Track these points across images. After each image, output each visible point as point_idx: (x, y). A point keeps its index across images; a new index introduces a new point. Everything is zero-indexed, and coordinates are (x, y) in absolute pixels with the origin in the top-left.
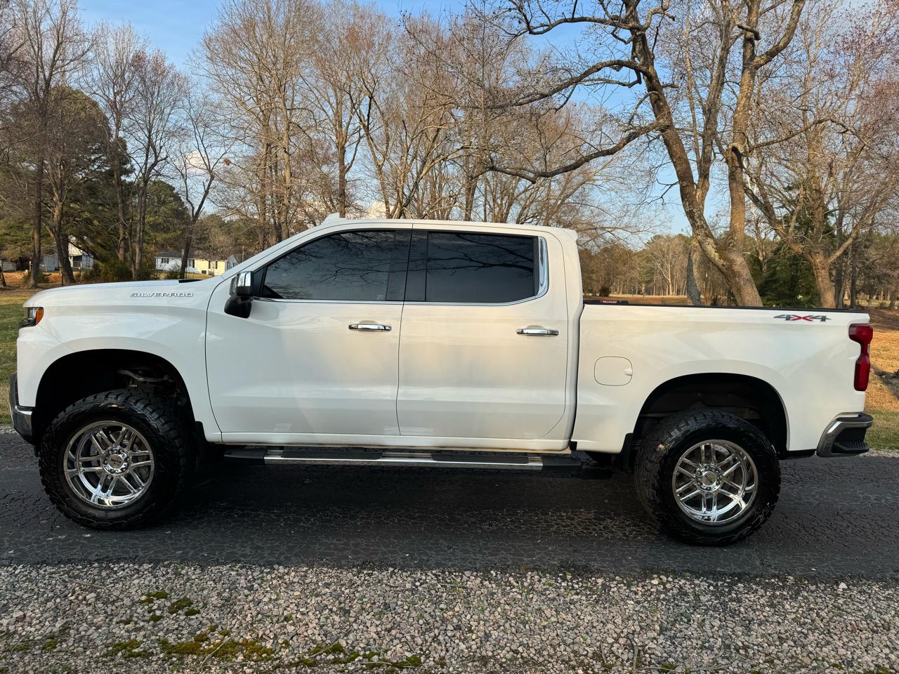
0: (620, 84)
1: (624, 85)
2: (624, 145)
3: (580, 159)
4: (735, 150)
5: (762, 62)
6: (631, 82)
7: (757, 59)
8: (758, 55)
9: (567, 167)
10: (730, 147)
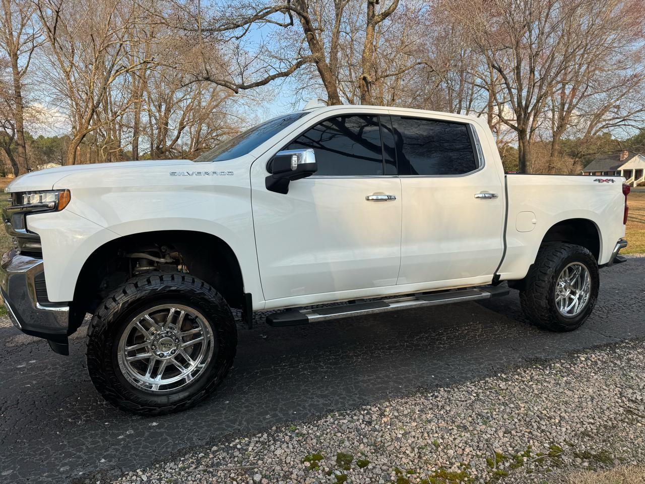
0: (278, 24)
1: (281, 25)
2: (295, 69)
3: (268, 78)
4: (365, 79)
5: (379, 20)
6: (286, 24)
7: (376, 17)
8: (377, 14)
9: (258, 83)
10: (362, 77)
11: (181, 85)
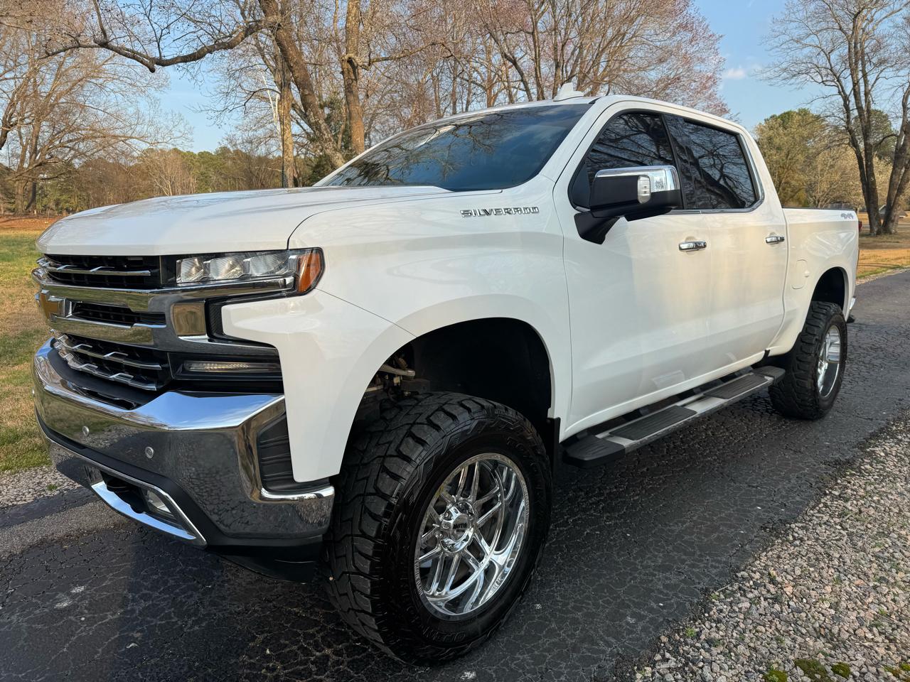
4: (350, 61)
10: (346, 57)
11: (46, 52)
